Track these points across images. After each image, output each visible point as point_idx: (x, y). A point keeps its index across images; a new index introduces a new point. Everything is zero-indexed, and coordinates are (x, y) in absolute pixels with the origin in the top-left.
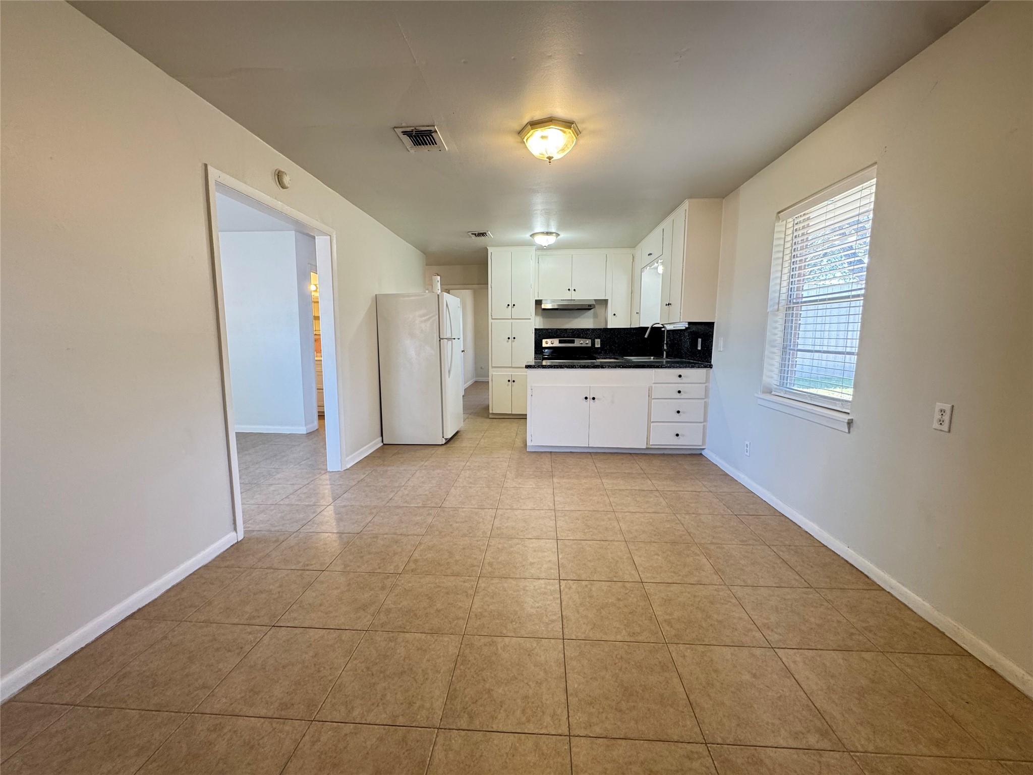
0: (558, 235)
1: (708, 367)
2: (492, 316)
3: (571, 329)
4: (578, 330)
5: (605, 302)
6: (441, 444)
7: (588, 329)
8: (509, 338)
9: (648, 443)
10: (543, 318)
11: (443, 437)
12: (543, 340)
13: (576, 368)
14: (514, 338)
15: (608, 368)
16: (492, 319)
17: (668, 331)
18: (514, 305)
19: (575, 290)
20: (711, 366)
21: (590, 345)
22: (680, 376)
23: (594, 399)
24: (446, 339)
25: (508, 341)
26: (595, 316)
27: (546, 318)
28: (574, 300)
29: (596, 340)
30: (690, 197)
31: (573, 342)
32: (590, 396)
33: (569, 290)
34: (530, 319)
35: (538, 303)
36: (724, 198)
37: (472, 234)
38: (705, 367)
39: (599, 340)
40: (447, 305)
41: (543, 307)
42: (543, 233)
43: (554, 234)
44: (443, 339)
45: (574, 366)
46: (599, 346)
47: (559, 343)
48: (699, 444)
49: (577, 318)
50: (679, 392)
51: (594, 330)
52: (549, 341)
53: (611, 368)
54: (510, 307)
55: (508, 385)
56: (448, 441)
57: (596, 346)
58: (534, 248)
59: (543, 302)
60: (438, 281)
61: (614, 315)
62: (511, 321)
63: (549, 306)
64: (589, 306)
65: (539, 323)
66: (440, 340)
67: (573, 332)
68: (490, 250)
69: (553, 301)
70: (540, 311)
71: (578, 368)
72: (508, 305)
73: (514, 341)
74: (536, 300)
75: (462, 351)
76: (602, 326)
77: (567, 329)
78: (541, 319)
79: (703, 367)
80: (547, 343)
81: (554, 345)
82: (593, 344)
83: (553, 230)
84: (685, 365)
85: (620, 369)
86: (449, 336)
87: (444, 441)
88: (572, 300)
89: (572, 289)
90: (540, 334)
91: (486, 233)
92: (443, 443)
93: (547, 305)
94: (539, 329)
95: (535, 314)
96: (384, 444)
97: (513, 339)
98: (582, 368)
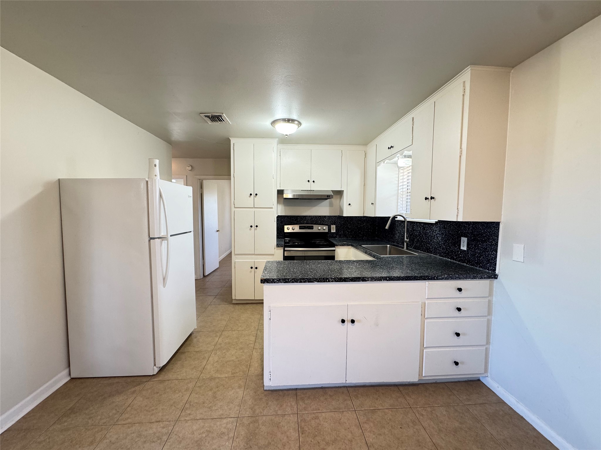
0: (300, 123)
1: (492, 278)
2: (234, 204)
3: (310, 216)
4: (316, 217)
5: (339, 193)
6: (152, 375)
7: (325, 217)
8: (251, 226)
9: (421, 375)
10: (285, 206)
11: (155, 365)
12: (285, 226)
13: (329, 281)
14: (257, 226)
15: (371, 281)
16: (235, 207)
17: (408, 222)
18: (256, 195)
19: (314, 182)
20: (495, 277)
21: (327, 231)
22: (460, 290)
23: (353, 321)
24: (159, 238)
25: (250, 229)
26: (331, 205)
27: (288, 206)
28: (314, 191)
29: (332, 226)
30: (474, 63)
31: (312, 228)
32: (348, 318)
33: (309, 181)
34: (272, 208)
35: (280, 193)
36: (513, 67)
37: (206, 116)
38: (489, 277)
39: (334, 226)
40: (161, 196)
41: (285, 196)
42: (284, 120)
43: (296, 122)
44: (154, 238)
45: (327, 279)
46: (335, 231)
47: (300, 229)
48: (481, 373)
49: (315, 206)
50: (459, 309)
51: (329, 217)
52: (290, 227)
53: (375, 280)
54: (252, 196)
55: (251, 272)
56: (162, 369)
57: (332, 231)
58: (276, 140)
59: (285, 192)
60: (155, 166)
61: (350, 204)
62: (254, 209)
63: (290, 196)
64: (327, 196)
65: (281, 210)
66: (149, 241)
67: (312, 219)
68: (233, 141)
69: (293, 191)
70: (282, 200)
71: (332, 281)
72: (251, 195)
73: (256, 229)
74: (278, 190)
75: (217, 231)
76: (337, 214)
77: (307, 216)
78: (283, 207)
79: (487, 278)
80: (288, 229)
81: (294, 231)
82: (330, 229)
83: (294, 117)
84: (465, 276)
85: (386, 281)
86: (163, 234)
87: (156, 370)
88: (312, 190)
89: (311, 181)
90: (282, 221)
91: (221, 116)
92: (155, 373)
93: (288, 195)
94: (281, 216)
95: (277, 203)
96: (72, 378)
97: (255, 227)
98: (338, 281)
